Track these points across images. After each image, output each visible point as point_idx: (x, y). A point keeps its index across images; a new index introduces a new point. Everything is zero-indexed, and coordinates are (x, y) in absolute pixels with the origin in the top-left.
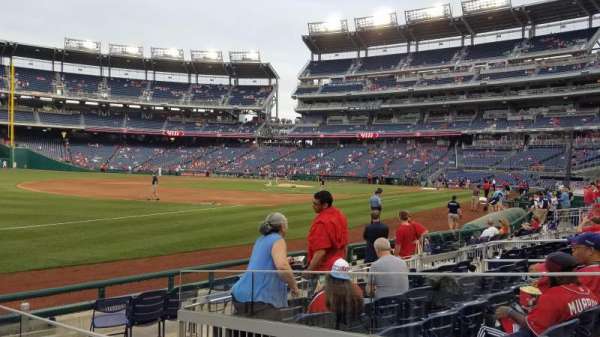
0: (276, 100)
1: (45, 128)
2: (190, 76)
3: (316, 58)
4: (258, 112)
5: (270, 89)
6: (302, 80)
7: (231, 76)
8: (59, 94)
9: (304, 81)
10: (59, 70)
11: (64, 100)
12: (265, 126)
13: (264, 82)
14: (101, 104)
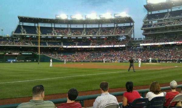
0: (133, 31)
1: (50, 47)
2: (99, 25)
3: (150, 13)
4: (127, 36)
5: (131, 27)
6: (144, 22)
7: (115, 23)
8: (54, 35)
9: (145, 22)
10: (54, 27)
11: (56, 37)
12: (130, 42)
13: (128, 24)
14: (68, 37)
